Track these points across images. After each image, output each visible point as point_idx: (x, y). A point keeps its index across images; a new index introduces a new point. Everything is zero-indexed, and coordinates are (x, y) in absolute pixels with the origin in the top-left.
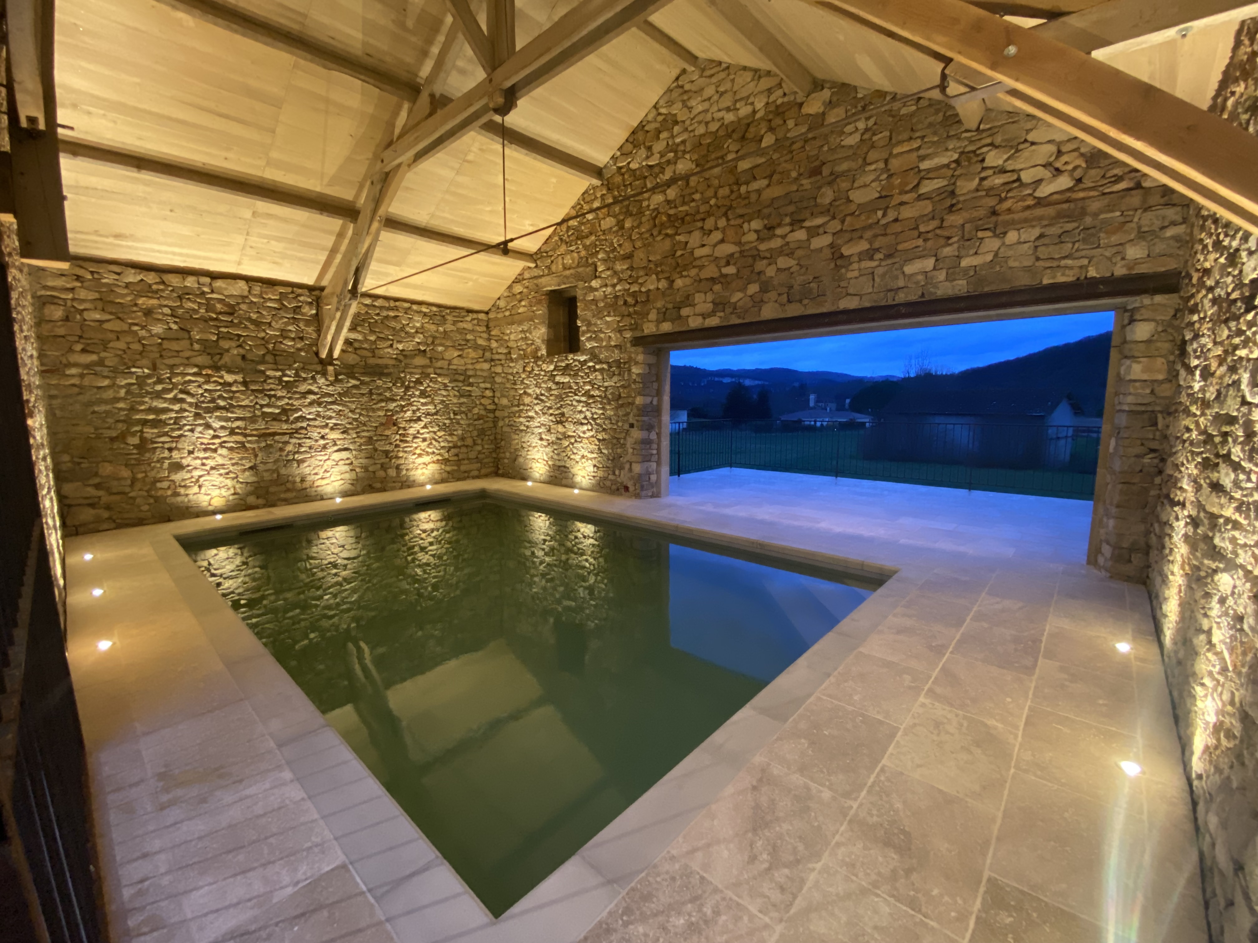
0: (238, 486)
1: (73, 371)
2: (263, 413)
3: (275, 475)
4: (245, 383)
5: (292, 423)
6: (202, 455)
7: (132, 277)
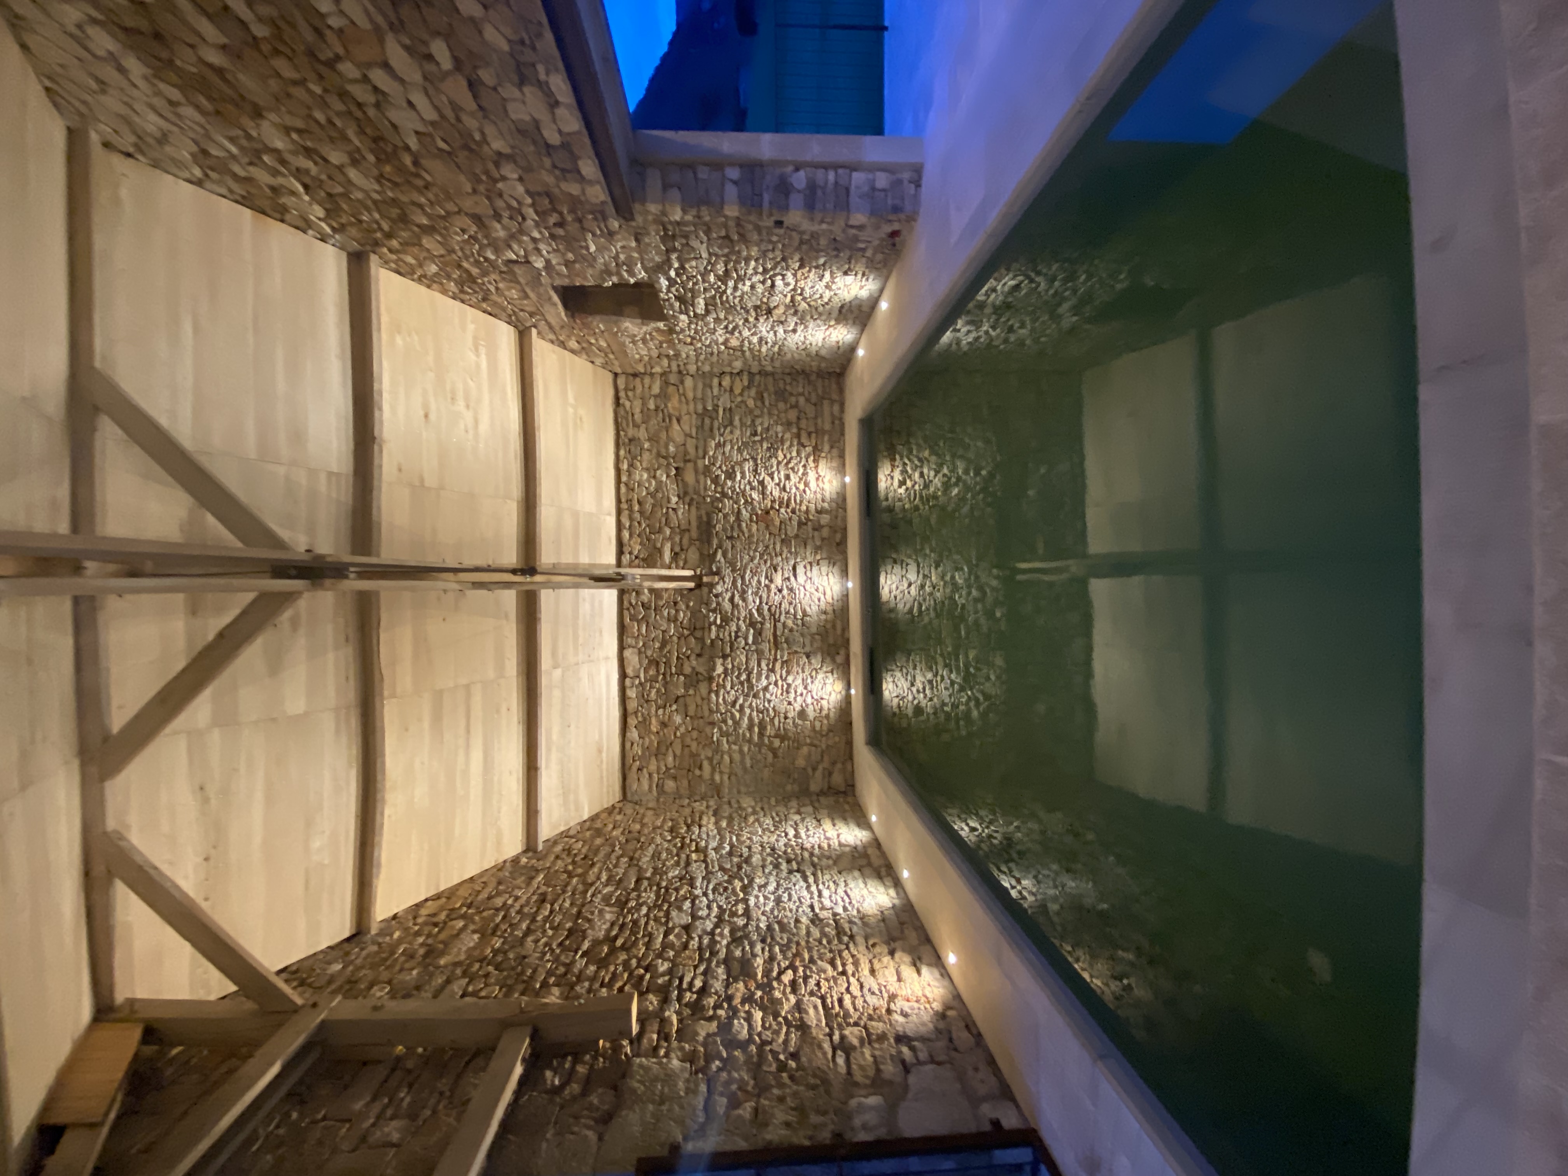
0: (824, 669)
1: (717, 778)
2: (754, 643)
3: (817, 637)
4: (725, 657)
5: (764, 618)
6: (792, 695)
7: (633, 734)
